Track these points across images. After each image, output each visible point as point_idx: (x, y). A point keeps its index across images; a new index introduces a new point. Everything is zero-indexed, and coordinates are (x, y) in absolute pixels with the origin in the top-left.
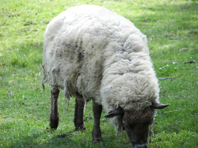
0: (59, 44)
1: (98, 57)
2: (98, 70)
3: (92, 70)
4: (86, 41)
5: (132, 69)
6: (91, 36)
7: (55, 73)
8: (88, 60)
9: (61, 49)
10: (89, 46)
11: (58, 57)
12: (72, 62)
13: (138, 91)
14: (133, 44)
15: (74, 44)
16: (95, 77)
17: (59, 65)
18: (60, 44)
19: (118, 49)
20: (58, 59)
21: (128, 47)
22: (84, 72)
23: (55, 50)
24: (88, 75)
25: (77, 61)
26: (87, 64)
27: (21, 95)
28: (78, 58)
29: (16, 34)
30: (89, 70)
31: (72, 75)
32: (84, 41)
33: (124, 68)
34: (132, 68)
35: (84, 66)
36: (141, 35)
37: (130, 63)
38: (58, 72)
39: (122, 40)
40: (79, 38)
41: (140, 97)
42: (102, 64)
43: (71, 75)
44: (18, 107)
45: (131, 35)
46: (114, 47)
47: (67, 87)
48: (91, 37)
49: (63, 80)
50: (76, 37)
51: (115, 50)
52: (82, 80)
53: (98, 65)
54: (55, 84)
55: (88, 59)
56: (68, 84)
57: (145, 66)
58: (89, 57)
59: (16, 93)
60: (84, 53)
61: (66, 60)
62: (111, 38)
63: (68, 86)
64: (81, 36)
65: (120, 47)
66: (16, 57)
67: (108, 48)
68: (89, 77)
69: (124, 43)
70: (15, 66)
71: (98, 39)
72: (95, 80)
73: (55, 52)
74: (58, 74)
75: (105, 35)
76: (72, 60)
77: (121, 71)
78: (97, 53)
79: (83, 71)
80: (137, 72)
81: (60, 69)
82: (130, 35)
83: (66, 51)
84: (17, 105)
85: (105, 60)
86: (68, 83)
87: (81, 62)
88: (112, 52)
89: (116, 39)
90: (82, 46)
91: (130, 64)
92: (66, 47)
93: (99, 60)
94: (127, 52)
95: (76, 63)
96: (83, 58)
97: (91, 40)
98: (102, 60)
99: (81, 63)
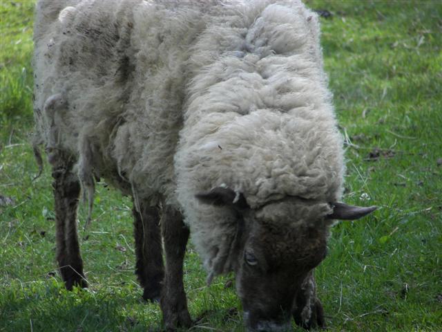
0: (68, 29)
1: (172, 68)
2: (172, 107)
3: (154, 107)
4: (144, 22)
5: (270, 100)
6: (157, 9)
7: (56, 113)
8: (146, 79)
9: (75, 43)
10: (150, 38)
11: (65, 67)
12: (103, 83)
13: (300, 164)
14: (272, 32)
15: (109, 31)
16: (165, 127)
17: (68, 89)
18: (73, 29)
19: (229, 45)
20: (64, 73)
21: (259, 41)
22: (133, 114)
23: (59, 44)
24: (145, 121)
25: (116, 82)
26: (143, 88)
27: (38, 208)
28: (119, 73)
29: (14, 21)
30: (147, 108)
31: (102, 122)
32: (136, 22)
33: (248, 97)
34: (272, 98)
35: (133, 97)
36: (301, 9)
37: (266, 84)
38: (64, 110)
39: (244, 22)
40: (124, 14)
41: (305, 185)
42: (184, 87)
43: (99, 121)
44: (28, 245)
45: (270, 6)
46: (219, 40)
47: (87, 156)
48: (157, 13)
49: (76, 135)
50: (117, 11)
51: (221, 48)
52: (129, 135)
53: (172, 94)
54: (57, 145)
55: (146, 76)
56: (89, 147)
57: (309, 93)
58: (149, 70)
59: (20, 200)
60: (135, 59)
61: (86, 75)
62: (215, 14)
63: (91, 151)
64: (131, 8)
65: (236, 41)
66: (18, 90)
67: (204, 43)
68: (147, 126)
69: (248, 28)
70: (16, 120)
71: (176, 18)
72: (164, 135)
73: (58, 52)
74: (62, 117)
75: (196, 6)
76: (103, 78)
77: (240, 104)
78: (171, 57)
79: (131, 111)
80: (285, 109)
81: (69, 102)
82: (267, 8)
83: (87, 48)
84: (24, 239)
85: (192, 75)
86: (89, 142)
87: (128, 83)
88: (213, 52)
89: (227, 18)
90: (132, 37)
91: (266, 86)
92: (87, 38)
93: (175, 77)
94: (257, 53)
95: (114, 86)
96: (133, 73)
97: (158, 20)
98: (184, 78)
99: (126, 88)
